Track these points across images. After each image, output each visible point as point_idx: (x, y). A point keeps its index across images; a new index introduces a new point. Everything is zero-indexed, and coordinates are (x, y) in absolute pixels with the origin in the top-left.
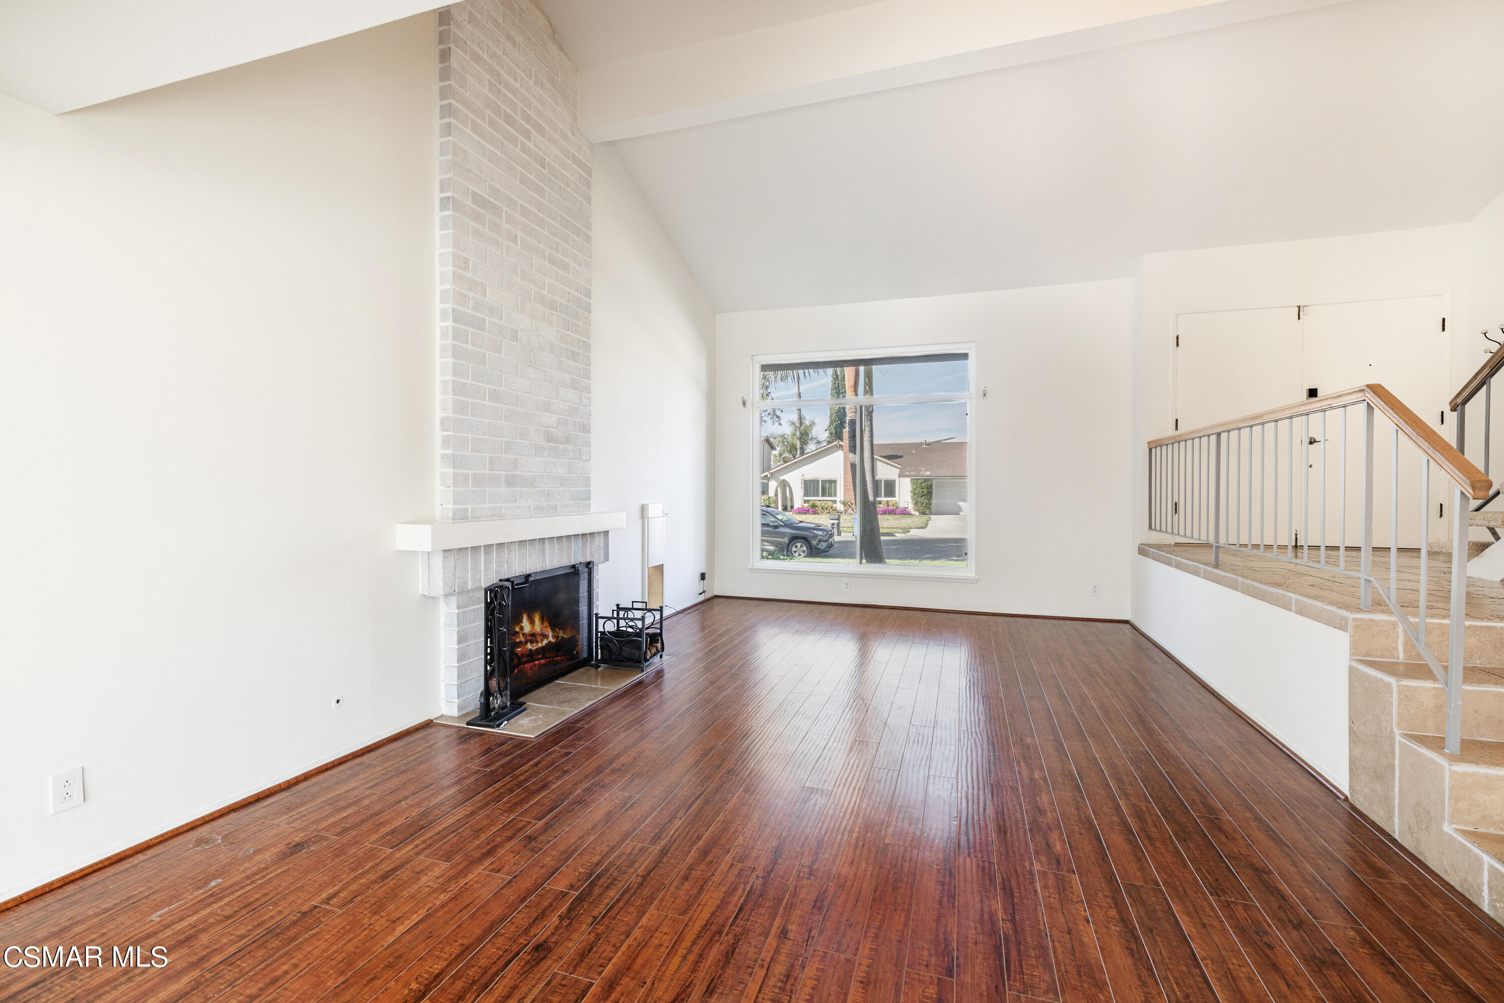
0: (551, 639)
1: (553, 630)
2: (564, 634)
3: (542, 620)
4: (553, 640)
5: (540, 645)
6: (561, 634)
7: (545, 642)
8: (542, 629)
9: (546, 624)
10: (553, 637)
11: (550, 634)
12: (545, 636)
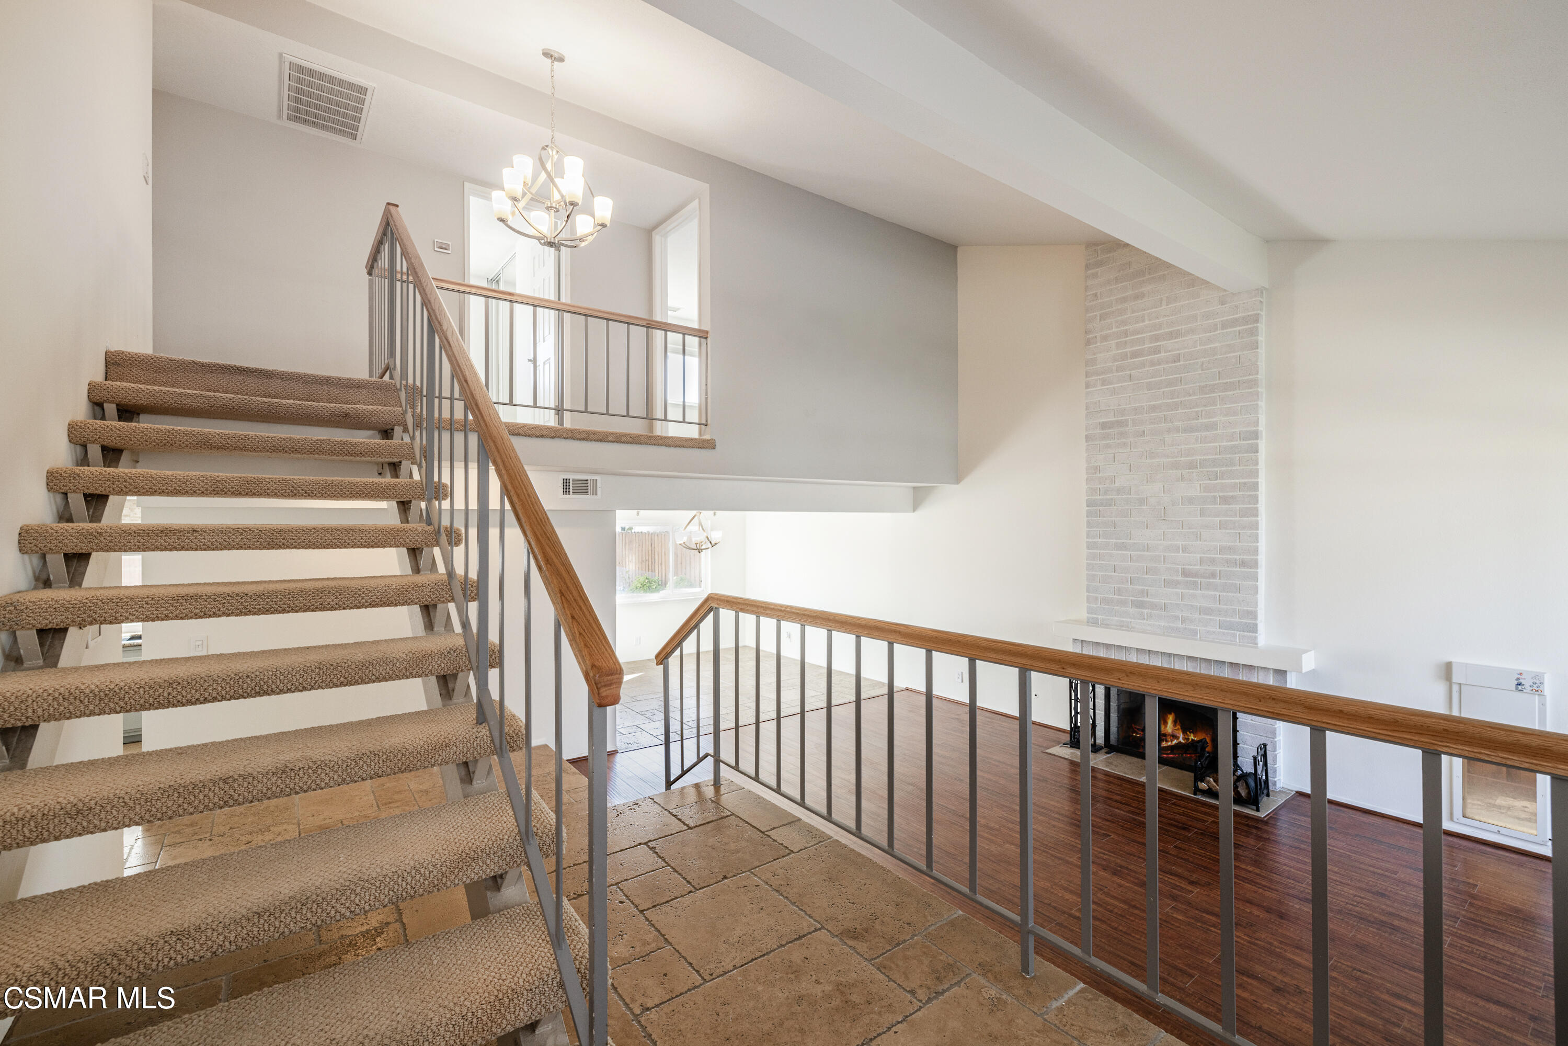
0: (1181, 740)
1: (1184, 733)
2: (1195, 737)
3: (1175, 722)
4: (1182, 741)
5: (1169, 744)
6: (1192, 737)
7: (1175, 742)
8: (1173, 731)
9: (1178, 727)
10: (1183, 739)
11: (1181, 736)
12: (1174, 737)
